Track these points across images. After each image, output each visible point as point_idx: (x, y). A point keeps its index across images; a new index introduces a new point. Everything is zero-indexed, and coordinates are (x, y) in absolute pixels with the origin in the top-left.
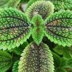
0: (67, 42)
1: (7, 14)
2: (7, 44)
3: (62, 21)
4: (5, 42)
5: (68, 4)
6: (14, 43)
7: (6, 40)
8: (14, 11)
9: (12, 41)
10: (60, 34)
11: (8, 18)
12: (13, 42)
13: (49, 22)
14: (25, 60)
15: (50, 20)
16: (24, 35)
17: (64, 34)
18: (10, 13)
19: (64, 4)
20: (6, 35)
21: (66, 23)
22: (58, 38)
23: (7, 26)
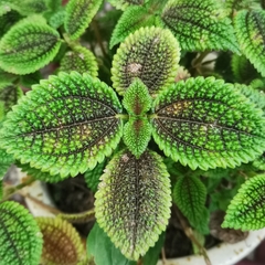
0: (200, 159)
1: (64, 89)
2: (70, 162)
3: (195, 105)
4: (64, 158)
5: (217, 37)
6: (85, 160)
7: (65, 154)
8: (83, 82)
9: (79, 155)
10: (186, 138)
11: (69, 101)
12: (82, 159)
13: (164, 105)
14: (108, 189)
15: (166, 100)
16: (106, 139)
17: (196, 140)
18: (72, 86)
19: (206, 37)
20: (66, 140)
21: (203, 111)
22: (181, 149)
23: (66, 119)
